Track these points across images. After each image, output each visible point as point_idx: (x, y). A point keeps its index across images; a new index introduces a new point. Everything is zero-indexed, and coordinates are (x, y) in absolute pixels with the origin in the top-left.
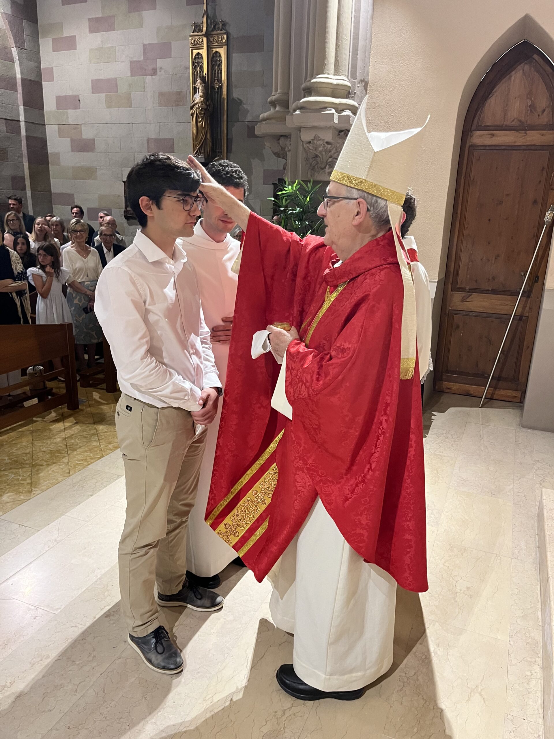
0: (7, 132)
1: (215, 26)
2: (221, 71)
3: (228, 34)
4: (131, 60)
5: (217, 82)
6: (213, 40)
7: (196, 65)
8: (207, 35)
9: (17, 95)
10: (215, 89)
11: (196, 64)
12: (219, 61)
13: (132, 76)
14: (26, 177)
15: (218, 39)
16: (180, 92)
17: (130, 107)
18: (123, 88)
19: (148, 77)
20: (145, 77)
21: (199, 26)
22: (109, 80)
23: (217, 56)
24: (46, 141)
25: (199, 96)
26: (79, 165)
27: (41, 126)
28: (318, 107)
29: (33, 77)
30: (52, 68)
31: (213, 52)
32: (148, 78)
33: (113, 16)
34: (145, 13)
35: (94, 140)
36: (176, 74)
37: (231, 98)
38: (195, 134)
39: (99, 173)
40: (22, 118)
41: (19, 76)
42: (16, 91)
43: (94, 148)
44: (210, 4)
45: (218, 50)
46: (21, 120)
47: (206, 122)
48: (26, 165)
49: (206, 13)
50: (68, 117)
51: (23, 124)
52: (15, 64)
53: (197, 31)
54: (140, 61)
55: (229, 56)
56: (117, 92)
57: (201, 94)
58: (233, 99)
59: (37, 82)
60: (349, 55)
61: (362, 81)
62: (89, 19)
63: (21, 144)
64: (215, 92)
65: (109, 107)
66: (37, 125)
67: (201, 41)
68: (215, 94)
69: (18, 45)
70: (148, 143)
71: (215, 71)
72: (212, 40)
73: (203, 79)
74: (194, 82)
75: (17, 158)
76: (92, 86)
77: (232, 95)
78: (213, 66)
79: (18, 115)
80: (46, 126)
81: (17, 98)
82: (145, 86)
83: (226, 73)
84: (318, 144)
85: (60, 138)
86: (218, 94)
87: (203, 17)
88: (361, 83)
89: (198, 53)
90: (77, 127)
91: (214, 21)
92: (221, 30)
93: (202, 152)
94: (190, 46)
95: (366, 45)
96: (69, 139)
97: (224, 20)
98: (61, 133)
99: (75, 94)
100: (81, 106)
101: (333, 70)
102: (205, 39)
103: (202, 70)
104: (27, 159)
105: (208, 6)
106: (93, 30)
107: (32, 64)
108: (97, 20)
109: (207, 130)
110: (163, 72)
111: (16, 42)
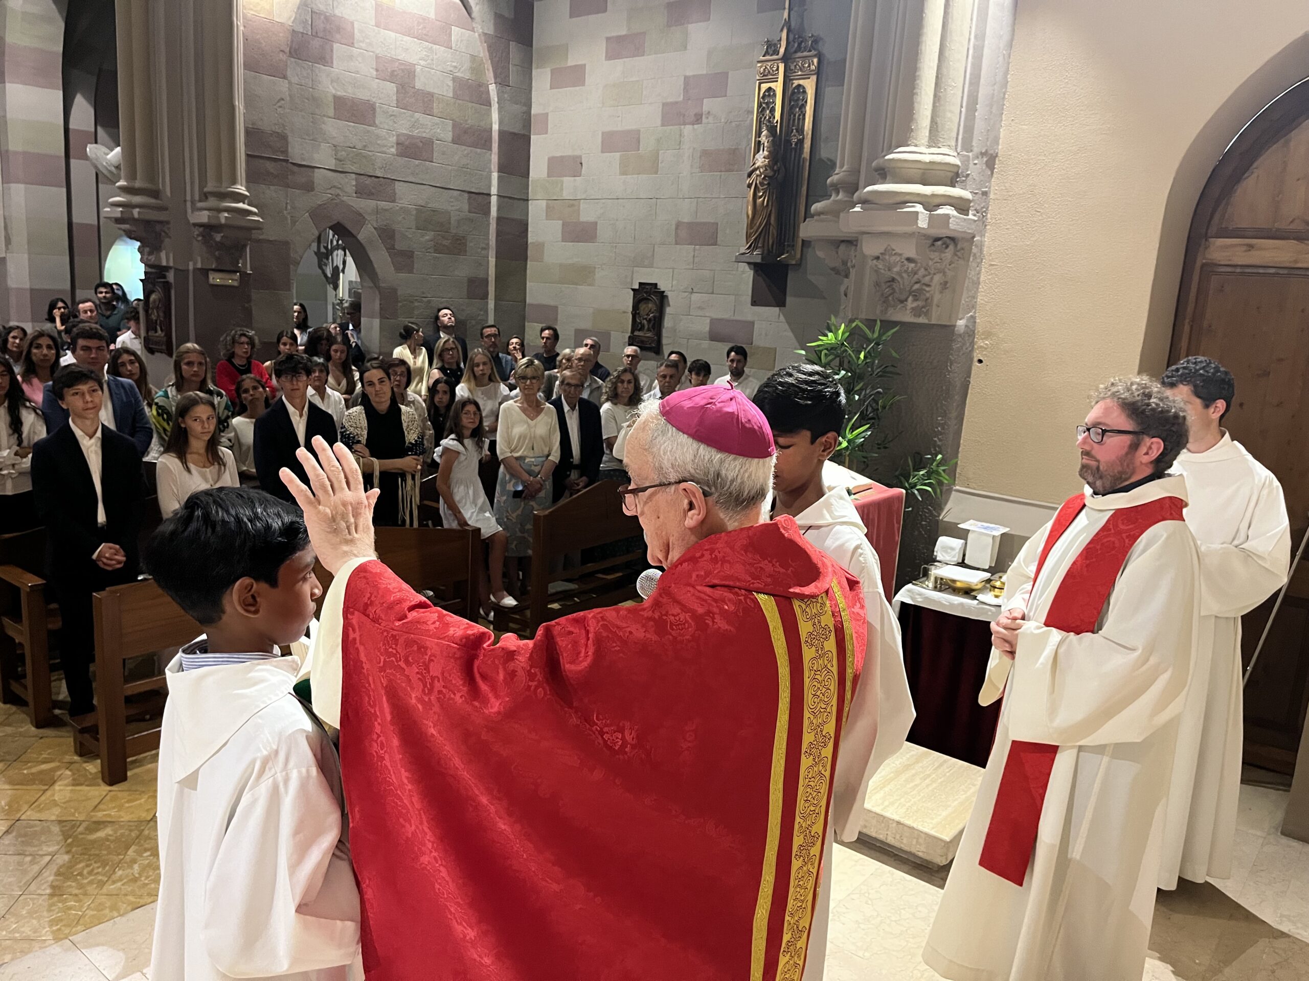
0: (470, 212)
1: (800, 44)
2: (804, 115)
3: (820, 57)
4: (664, 101)
5: (797, 134)
6: (795, 66)
7: (764, 108)
8: (785, 59)
9: (491, 155)
10: (792, 145)
11: (764, 105)
12: (803, 100)
13: (663, 125)
14: (490, 279)
15: (802, 65)
16: (736, 149)
17: (656, 173)
18: (647, 145)
19: (687, 126)
20: (682, 127)
21: (775, 45)
22: (629, 132)
23: (799, 92)
24: (527, 225)
25: (762, 157)
26: (570, 261)
27: (522, 202)
28: (891, 201)
29: (517, 128)
30: (547, 114)
31: (794, 86)
32: (688, 129)
33: (644, 33)
34: (691, 27)
35: (596, 223)
36: (731, 122)
37: (817, 157)
38: (750, 216)
39: (599, 274)
40: (494, 190)
41: (496, 127)
42: (490, 149)
43: (595, 237)
44: (796, 9)
45: (801, 82)
46: (492, 193)
47: (771, 198)
48: (492, 261)
49: (788, 24)
50: (562, 189)
51: (494, 200)
52: (493, 108)
53: (771, 52)
54: (677, 103)
55: (819, 92)
56: (639, 150)
57: (766, 153)
58: (821, 160)
59: (524, 135)
60: (961, 111)
61: (983, 154)
62: (608, 39)
63: (489, 229)
64: (791, 149)
65: (624, 173)
66: (516, 201)
67: (774, 69)
68: (791, 151)
69: (499, 80)
70: (677, 228)
71: (795, 116)
72: (793, 67)
73: (772, 129)
74: (759, 134)
75: (479, 250)
76: (602, 142)
77: (820, 154)
78: (792, 108)
79: (490, 187)
80: (530, 202)
81: (491, 161)
82: (682, 140)
83: (812, 119)
84: (892, 261)
85: (547, 220)
86: (795, 152)
87: (782, 30)
88: (980, 157)
89: (770, 88)
90: (573, 203)
91: (799, 37)
92: (810, 51)
93: (759, 245)
94: (758, 78)
95: (993, 94)
96: (560, 222)
97: (815, 34)
98: (550, 213)
99: (577, 153)
100: (583, 172)
101: (927, 139)
102: (782, 67)
103: (772, 115)
104: (494, 252)
105: (792, 13)
106: (611, 55)
107: (518, 109)
108: (620, 39)
109: (771, 210)
110: (711, 119)
111: (496, 77)
